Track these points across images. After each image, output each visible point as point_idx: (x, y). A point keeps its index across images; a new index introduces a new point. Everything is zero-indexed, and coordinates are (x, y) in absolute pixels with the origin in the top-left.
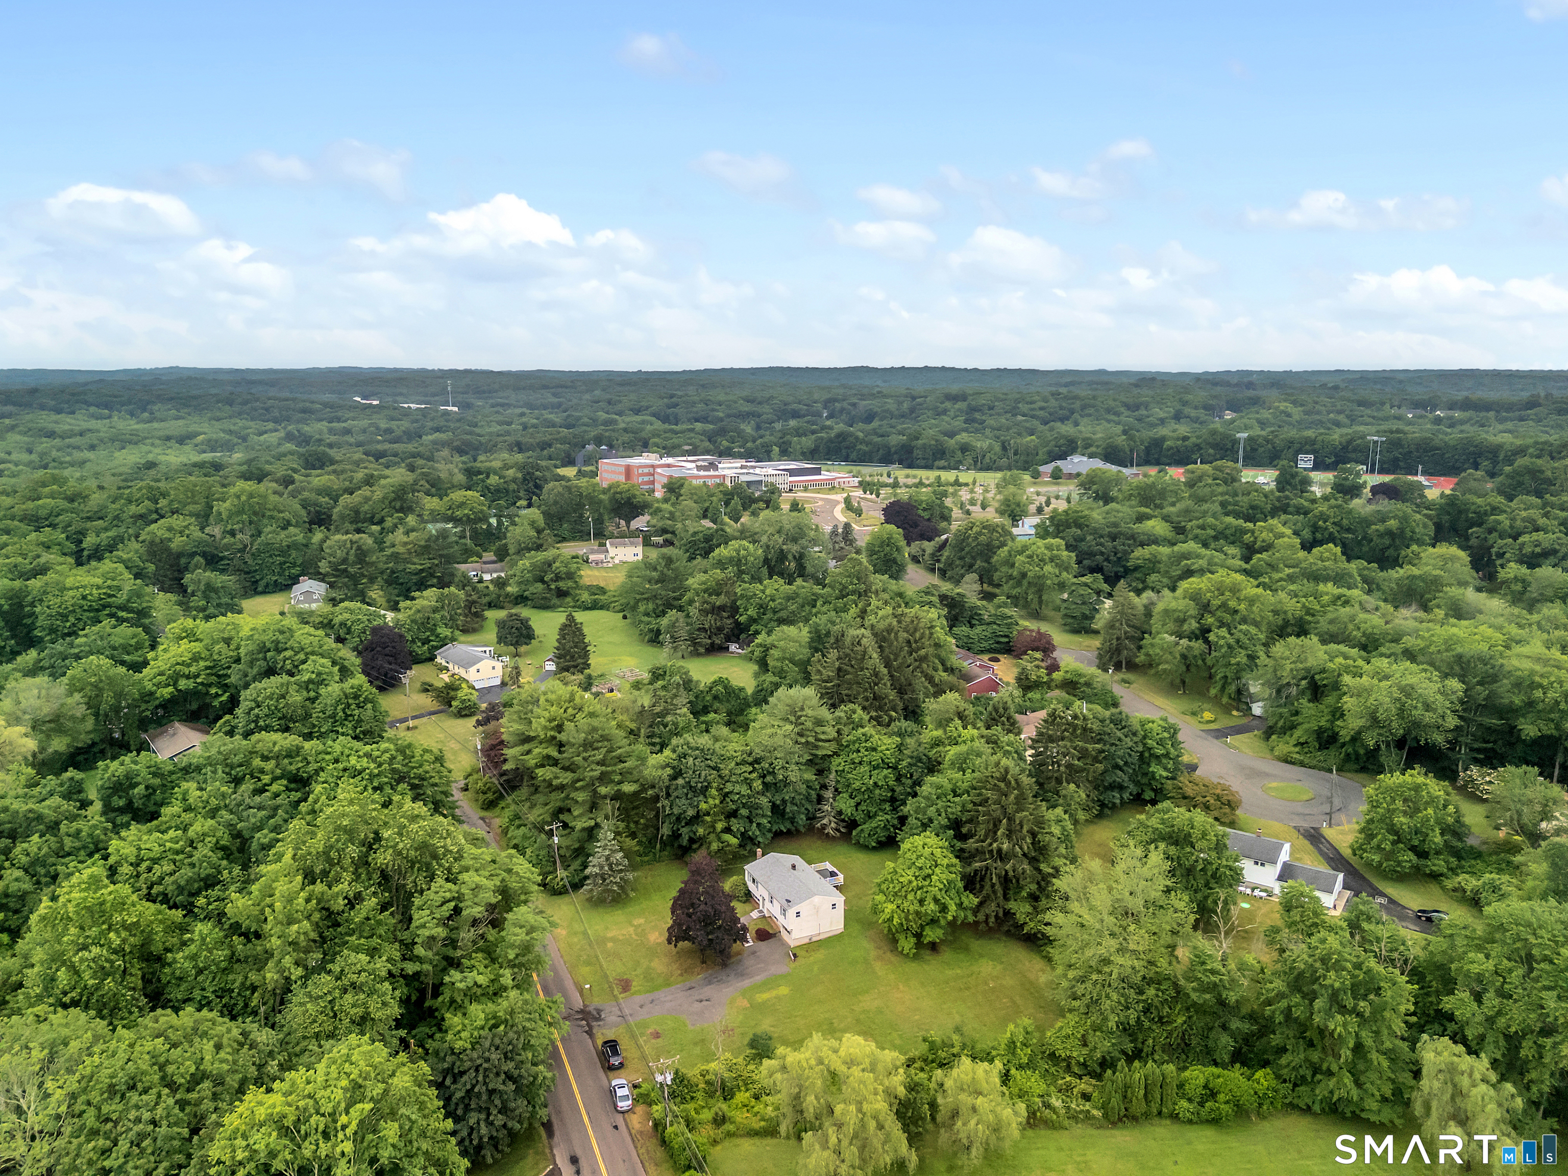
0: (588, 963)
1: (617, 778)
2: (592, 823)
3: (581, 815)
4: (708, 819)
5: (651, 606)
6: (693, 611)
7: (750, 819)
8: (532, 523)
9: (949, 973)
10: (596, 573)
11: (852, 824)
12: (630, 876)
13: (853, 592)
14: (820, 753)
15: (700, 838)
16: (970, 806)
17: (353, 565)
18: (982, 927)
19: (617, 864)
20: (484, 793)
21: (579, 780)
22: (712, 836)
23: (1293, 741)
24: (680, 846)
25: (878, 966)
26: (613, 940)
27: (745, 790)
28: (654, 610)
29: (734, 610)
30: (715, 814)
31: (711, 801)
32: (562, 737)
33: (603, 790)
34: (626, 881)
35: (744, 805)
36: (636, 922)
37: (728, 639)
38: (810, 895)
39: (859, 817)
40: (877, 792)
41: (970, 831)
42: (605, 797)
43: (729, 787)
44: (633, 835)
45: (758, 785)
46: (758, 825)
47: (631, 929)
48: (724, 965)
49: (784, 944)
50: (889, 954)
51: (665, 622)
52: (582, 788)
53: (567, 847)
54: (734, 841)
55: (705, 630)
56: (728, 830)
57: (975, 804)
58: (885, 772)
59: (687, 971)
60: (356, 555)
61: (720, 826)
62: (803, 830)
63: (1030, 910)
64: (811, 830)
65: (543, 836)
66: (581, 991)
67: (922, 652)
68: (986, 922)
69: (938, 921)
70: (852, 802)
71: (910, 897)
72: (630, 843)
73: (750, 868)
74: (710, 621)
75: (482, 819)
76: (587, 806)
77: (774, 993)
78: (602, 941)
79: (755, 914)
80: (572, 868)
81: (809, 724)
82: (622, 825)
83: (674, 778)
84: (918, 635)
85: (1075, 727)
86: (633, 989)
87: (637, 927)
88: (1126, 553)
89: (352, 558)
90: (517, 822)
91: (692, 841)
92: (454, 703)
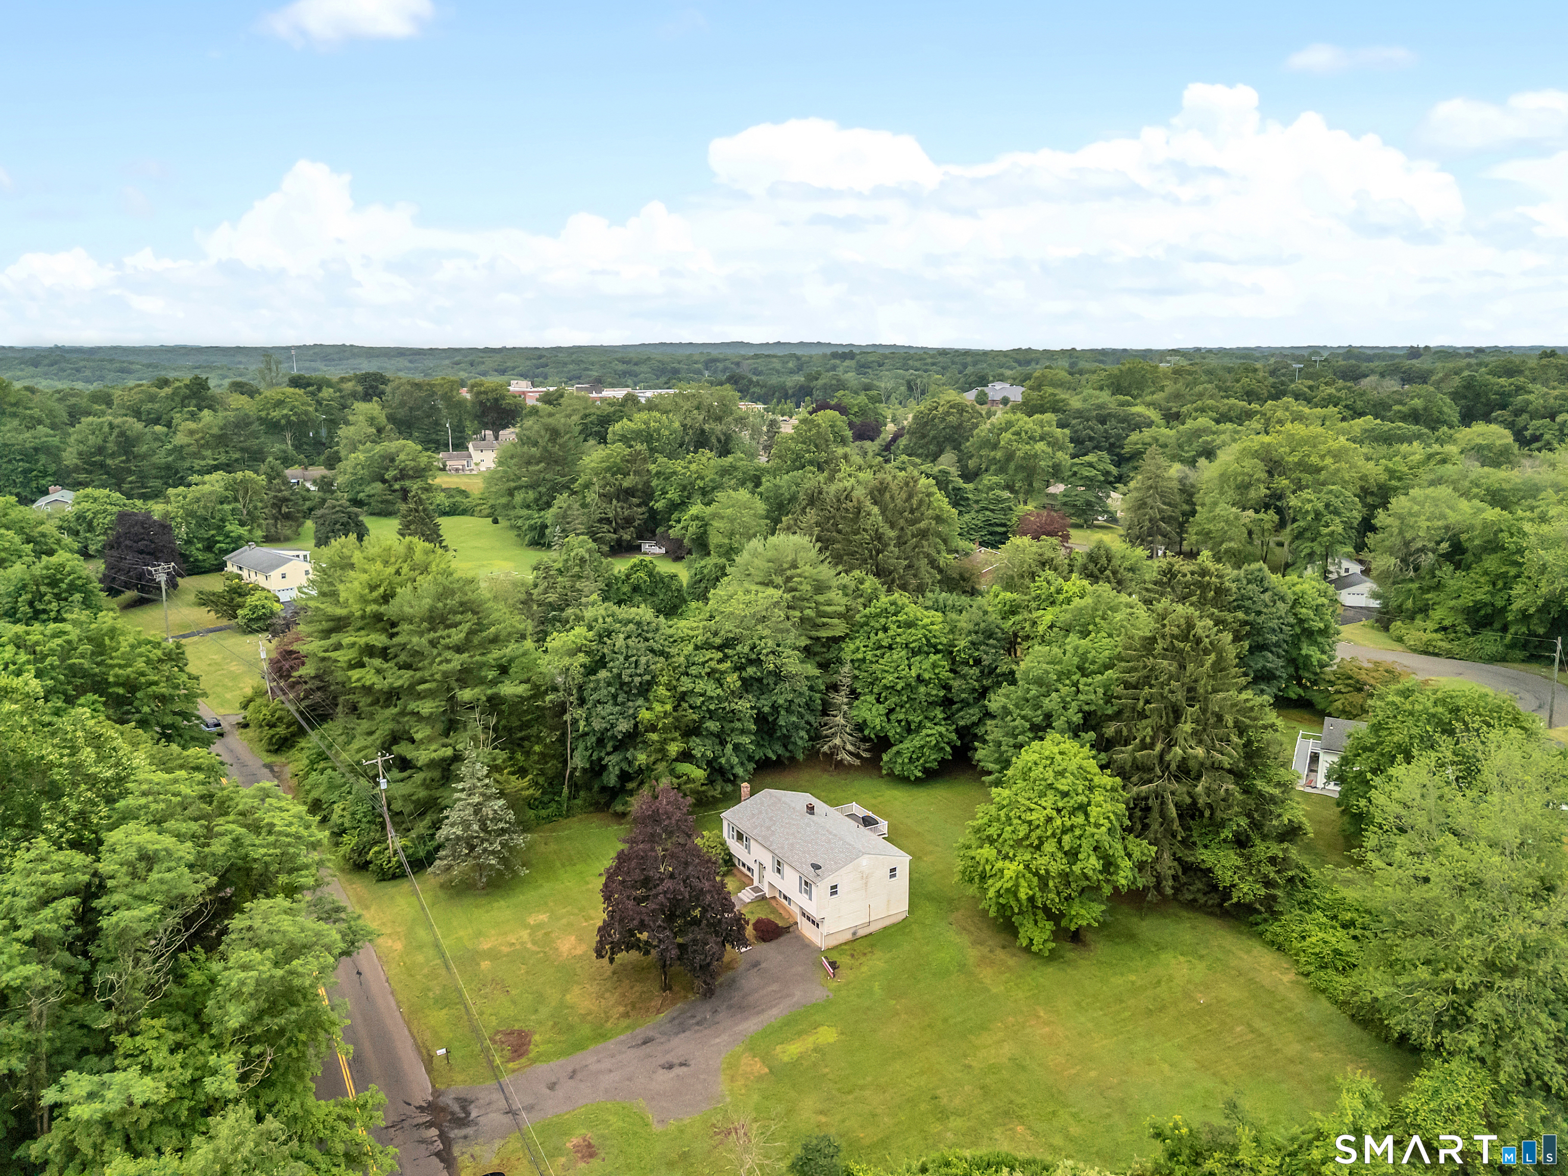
0: (442, 1002)
1: (491, 675)
2: (449, 752)
3: (430, 739)
4: (654, 736)
5: (531, 495)
6: (592, 497)
7: (721, 739)
8: (371, 420)
9: (1117, 980)
10: (456, 480)
11: (882, 743)
12: (520, 840)
13: (811, 463)
14: (824, 634)
15: (640, 771)
16: (1119, 690)
17: (113, 455)
18: (1151, 896)
19: (496, 820)
20: (272, 726)
21: (423, 681)
22: (661, 767)
23: (1431, 625)
24: (604, 789)
25: (986, 975)
26: (493, 955)
27: (711, 689)
28: (536, 500)
29: (647, 494)
30: (665, 729)
31: (658, 707)
32: (390, 610)
33: (466, 695)
34: (511, 850)
35: (712, 714)
36: (533, 920)
37: (641, 537)
38: (853, 855)
39: (893, 731)
40: (922, 689)
41: (1119, 732)
42: (471, 707)
43: (686, 684)
44: (522, 772)
45: (732, 680)
46: (736, 747)
47: (525, 934)
48: (709, 993)
49: (805, 945)
50: (1000, 954)
51: (549, 515)
52: (430, 694)
53: (407, 798)
54: (698, 773)
55: (608, 521)
56: (686, 756)
57: (1127, 685)
58: (933, 657)
59: (634, 1008)
60: (118, 444)
61: (674, 749)
62: (801, 757)
63: (1239, 862)
64: (813, 755)
65: (363, 781)
66: (429, 1061)
67: (922, 525)
68: (1158, 886)
69: (1099, 888)
70: (882, 709)
71: (1050, 847)
72: (516, 784)
73: (730, 816)
74: (614, 509)
75: (269, 766)
76: (440, 727)
77: (809, 1042)
78: (471, 958)
79: (746, 895)
80: (413, 834)
81: (806, 587)
82: (502, 756)
83: (590, 670)
84: (915, 502)
85: (1204, 587)
86: (534, 1051)
87: (534, 929)
88: (1119, 438)
89: (111, 447)
90: (322, 765)
91: (625, 777)
92: (240, 612)
